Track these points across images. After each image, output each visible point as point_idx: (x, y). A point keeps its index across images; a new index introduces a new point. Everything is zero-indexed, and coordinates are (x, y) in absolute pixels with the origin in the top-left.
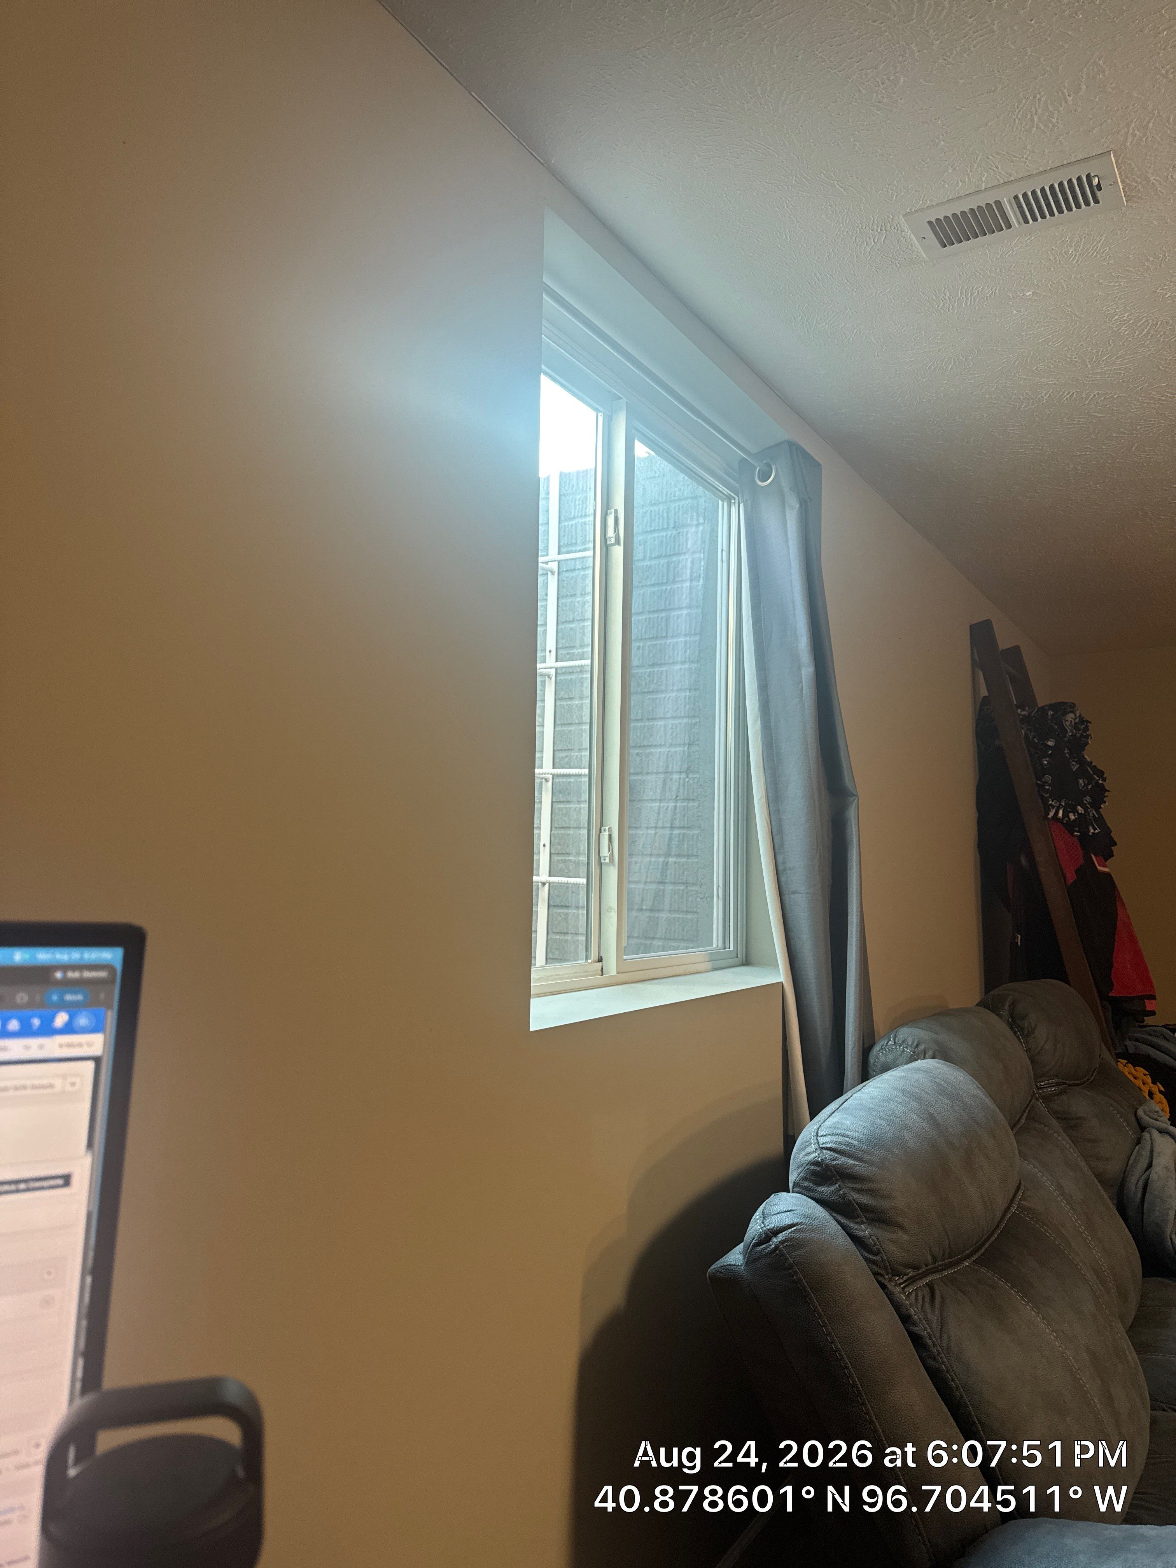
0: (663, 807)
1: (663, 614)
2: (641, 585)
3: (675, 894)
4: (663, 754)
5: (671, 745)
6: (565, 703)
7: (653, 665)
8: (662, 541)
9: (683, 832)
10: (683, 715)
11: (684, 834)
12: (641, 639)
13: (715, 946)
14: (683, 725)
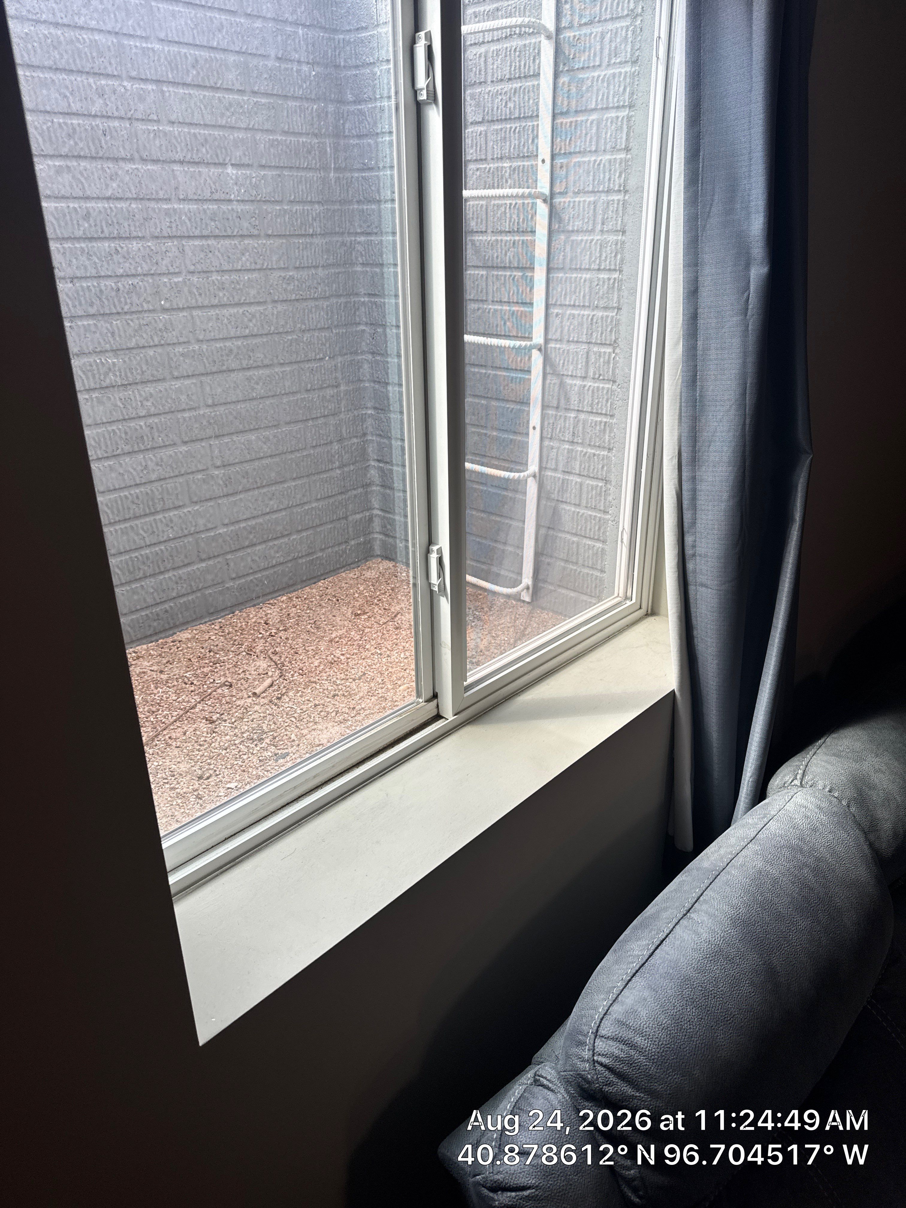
0: (585, 386)
1: (594, 116)
2: (566, 68)
4: (587, 319)
5: (596, 307)
7: (575, 193)
10: (613, 267)
12: (565, 153)
14: (612, 281)
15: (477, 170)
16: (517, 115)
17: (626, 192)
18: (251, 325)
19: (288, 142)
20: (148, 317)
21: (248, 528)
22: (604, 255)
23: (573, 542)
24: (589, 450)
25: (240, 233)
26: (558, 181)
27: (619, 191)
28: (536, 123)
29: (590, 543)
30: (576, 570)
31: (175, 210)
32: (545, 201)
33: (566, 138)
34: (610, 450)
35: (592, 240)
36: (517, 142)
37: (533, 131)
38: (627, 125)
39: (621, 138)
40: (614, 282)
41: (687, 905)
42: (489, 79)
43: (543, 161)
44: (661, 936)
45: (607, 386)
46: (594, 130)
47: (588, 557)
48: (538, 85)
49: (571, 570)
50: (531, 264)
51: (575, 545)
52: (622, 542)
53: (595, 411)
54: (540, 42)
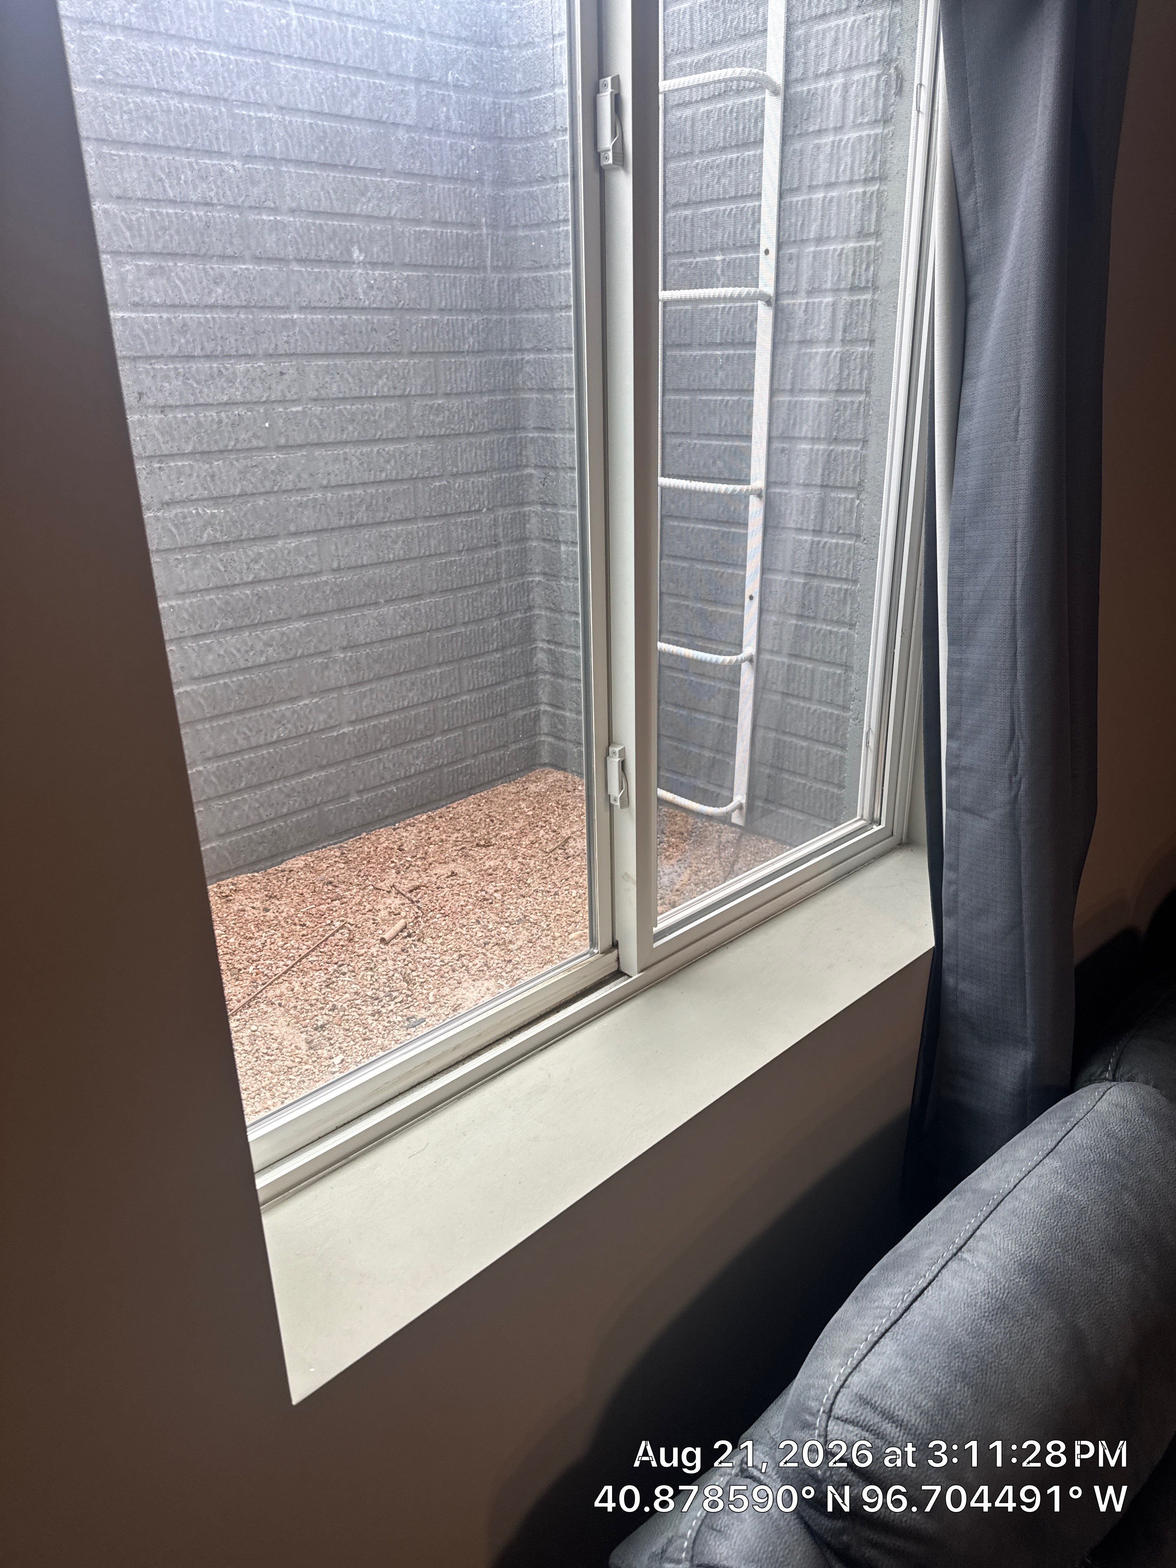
0: (818, 543)
2: (798, 132)
3: (828, 677)
4: (823, 456)
5: (835, 439)
6: (676, 353)
7: (804, 293)
9: (845, 587)
10: (857, 387)
11: (846, 590)
12: (795, 241)
14: (856, 406)
15: (681, 265)
16: (733, 194)
17: (875, 289)
18: (388, 467)
19: (439, 234)
20: (258, 458)
21: (381, 727)
22: (846, 372)
23: (802, 748)
24: (824, 627)
25: (376, 349)
26: (787, 277)
27: (867, 288)
28: (757, 203)
29: (824, 749)
30: (805, 785)
31: (293, 321)
32: (768, 303)
33: (797, 221)
34: (852, 626)
35: (831, 352)
36: (732, 229)
37: (753, 213)
38: (878, 202)
39: (869, 220)
41: (958, 1241)
42: (697, 149)
43: (767, 252)
44: (922, 1283)
45: (849, 542)
46: (834, 210)
47: (822, 767)
48: (762, 154)
49: (799, 784)
50: (749, 385)
51: (804, 751)
52: (867, 746)
53: (832, 575)
54: (764, 100)
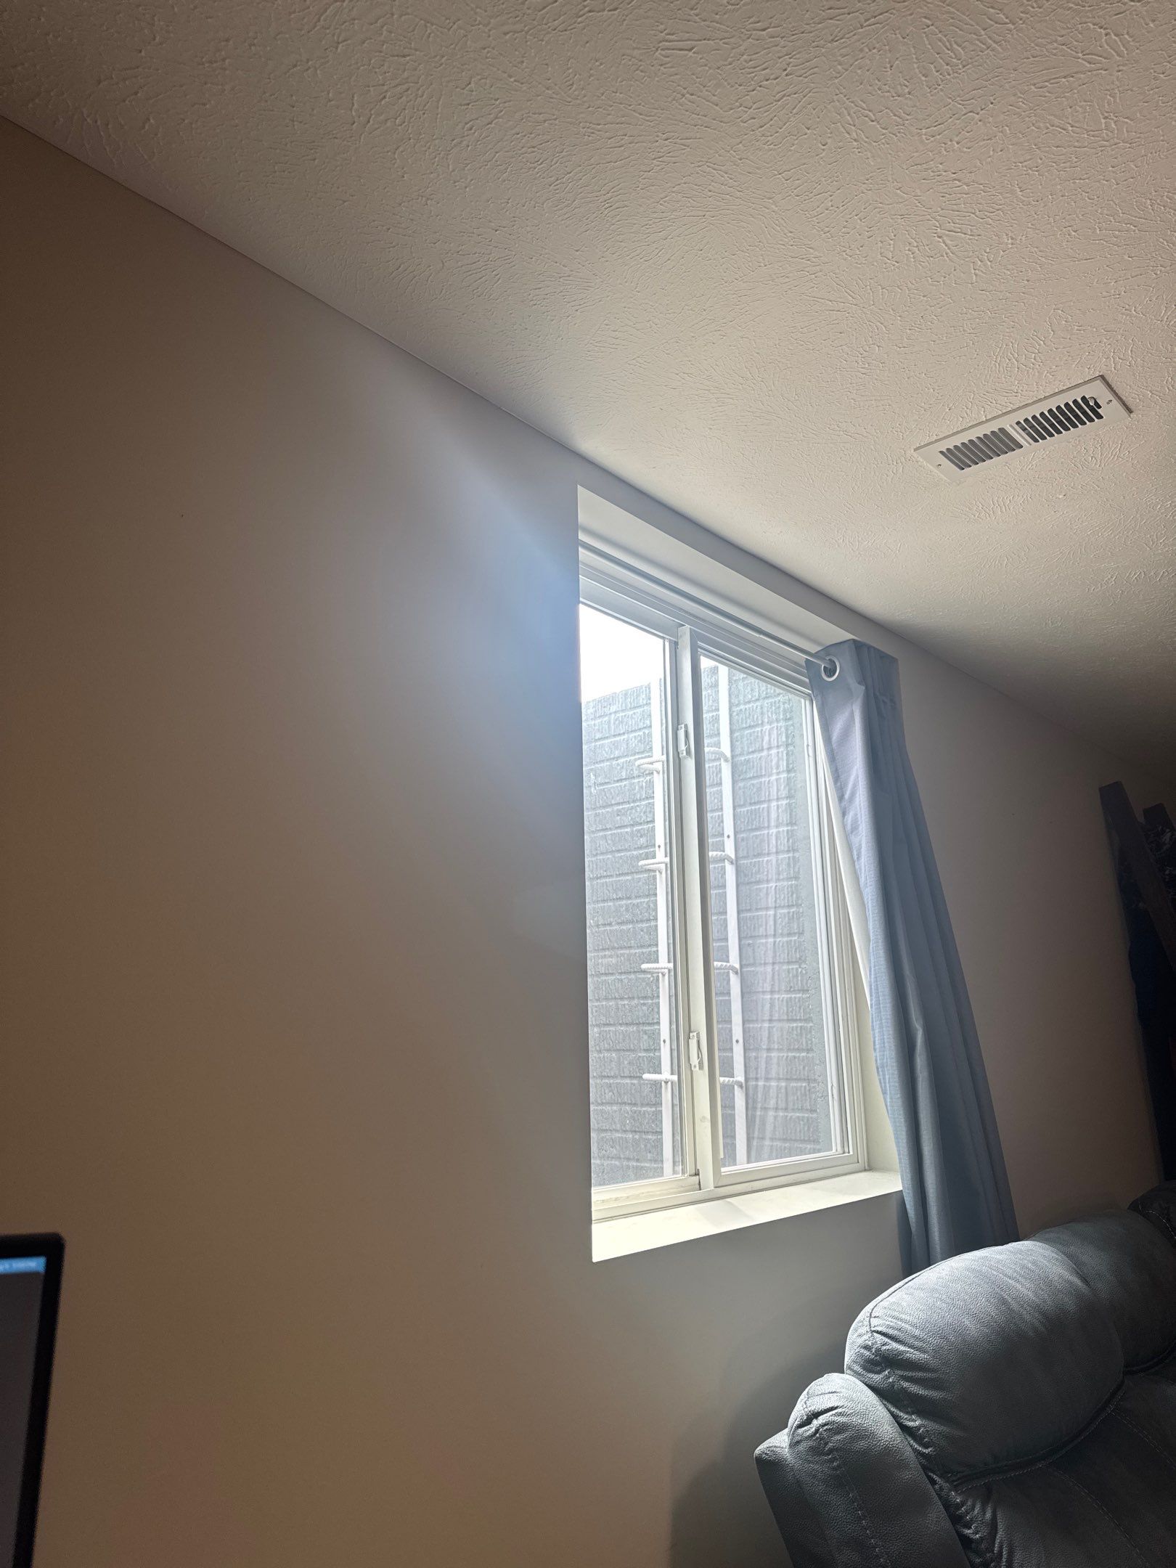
0: (776, 998)
1: (765, 805)
2: (741, 778)
3: (797, 1090)
4: (774, 945)
7: (755, 856)
8: (757, 736)
9: (800, 1024)
10: (790, 904)
11: (801, 1027)
12: (744, 830)
13: (834, 1150)
14: (791, 914)
17: (794, 851)
26: (741, 849)
27: (788, 851)
28: (720, 813)
32: (732, 863)
33: (745, 820)
34: (808, 1051)
35: (771, 887)
37: (719, 819)
38: (790, 809)
39: (786, 817)
40: (793, 916)
43: (728, 837)
45: (798, 995)
46: (766, 814)
48: (721, 789)
50: (724, 910)
52: (833, 1098)
53: (790, 1018)
54: (720, 765)
